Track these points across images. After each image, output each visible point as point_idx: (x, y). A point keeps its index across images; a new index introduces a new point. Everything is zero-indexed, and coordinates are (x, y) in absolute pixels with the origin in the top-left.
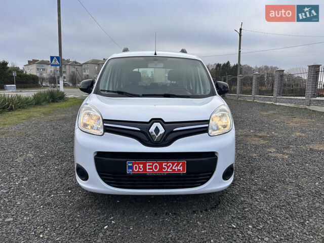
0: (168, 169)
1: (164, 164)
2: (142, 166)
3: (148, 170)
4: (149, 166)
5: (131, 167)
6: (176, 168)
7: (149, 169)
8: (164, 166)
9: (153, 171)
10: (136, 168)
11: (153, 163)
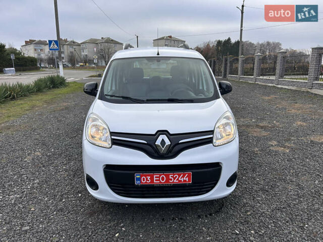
0: (174, 180)
1: (170, 176)
2: (149, 177)
3: (155, 182)
4: (156, 177)
5: (139, 179)
6: (182, 179)
7: (156, 180)
8: (170, 178)
9: (160, 182)
10: (144, 180)
11: (160, 175)
